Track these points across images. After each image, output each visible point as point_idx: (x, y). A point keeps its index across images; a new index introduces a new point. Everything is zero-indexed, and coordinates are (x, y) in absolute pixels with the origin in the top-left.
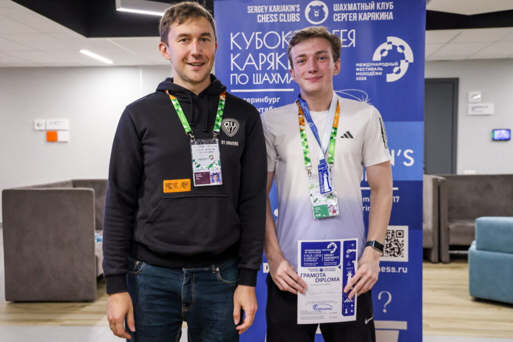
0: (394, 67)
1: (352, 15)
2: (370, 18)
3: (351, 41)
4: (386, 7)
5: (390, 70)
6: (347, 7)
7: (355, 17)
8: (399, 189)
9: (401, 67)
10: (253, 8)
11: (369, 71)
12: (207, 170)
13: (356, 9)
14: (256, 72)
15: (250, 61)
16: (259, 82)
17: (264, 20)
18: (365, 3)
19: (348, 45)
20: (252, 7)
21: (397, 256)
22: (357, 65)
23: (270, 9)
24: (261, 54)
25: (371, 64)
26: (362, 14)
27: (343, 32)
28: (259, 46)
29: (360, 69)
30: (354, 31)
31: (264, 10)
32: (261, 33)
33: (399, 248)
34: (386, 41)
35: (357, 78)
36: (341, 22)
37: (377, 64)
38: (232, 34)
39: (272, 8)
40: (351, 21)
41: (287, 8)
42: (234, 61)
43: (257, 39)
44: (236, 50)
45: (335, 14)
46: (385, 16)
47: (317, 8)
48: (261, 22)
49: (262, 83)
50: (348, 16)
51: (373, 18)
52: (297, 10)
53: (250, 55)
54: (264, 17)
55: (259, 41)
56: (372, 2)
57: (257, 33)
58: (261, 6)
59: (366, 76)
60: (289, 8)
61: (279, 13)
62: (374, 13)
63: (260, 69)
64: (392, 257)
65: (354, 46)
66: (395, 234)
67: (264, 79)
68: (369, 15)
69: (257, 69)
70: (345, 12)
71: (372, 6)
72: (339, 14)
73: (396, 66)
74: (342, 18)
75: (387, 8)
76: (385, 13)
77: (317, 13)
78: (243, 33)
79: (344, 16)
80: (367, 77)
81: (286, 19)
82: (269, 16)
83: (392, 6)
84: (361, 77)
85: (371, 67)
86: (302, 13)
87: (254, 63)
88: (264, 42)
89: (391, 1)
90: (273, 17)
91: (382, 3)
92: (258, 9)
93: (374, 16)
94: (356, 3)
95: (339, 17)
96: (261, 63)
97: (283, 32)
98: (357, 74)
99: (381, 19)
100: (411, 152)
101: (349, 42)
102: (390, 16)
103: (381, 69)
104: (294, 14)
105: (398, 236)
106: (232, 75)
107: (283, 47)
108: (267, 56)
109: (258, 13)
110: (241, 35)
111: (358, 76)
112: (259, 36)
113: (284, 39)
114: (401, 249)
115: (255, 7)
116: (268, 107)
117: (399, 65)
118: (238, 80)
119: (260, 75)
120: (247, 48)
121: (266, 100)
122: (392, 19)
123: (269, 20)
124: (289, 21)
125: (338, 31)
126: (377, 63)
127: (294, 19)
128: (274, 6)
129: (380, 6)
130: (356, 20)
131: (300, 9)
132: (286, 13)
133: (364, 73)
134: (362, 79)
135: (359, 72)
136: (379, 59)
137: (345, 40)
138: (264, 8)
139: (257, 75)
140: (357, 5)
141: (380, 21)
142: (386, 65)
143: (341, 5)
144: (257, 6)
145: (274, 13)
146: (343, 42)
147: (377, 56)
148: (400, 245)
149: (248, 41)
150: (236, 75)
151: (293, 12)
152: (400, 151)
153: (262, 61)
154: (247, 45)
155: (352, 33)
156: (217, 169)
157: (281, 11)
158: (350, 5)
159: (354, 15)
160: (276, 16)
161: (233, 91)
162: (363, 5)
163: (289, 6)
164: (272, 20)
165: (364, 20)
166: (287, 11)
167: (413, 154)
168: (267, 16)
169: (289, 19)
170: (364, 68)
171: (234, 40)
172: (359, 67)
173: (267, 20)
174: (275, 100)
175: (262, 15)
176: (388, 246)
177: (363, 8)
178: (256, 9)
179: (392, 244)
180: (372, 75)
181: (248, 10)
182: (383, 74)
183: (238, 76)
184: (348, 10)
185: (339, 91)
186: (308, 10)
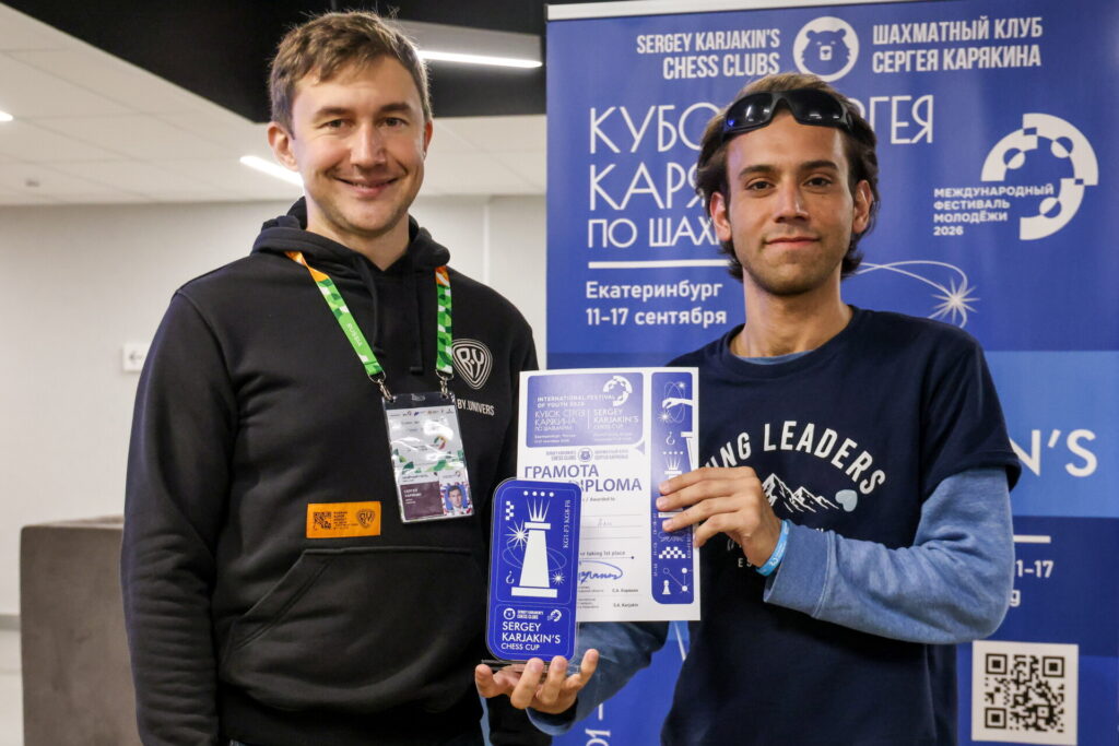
0: (1042, 197)
2: (975, 63)
3: (921, 127)
4: (1020, 31)
5: (1030, 207)
6: (911, 33)
7: (933, 62)
8: (1052, 540)
9: (1062, 198)
11: (971, 211)
12: (431, 479)
13: (937, 39)
14: (657, 213)
15: (642, 184)
16: (664, 240)
17: (680, 71)
18: (961, 20)
19: (912, 138)
20: (650, 37)
21: (1045, 730)
22: (937, 192)
23: (699, 42)
24: (670, 166)
25: (977, 192)
27: (899, 103)
28: (665, 143)
29: (947, 205)
30: (930, 98)
31: (682, 46)
32: (671, 107)
33: (1051, 708)
34: (1018, 125)
35: (937, 228)
36: (894, 73)
37: (994, 191)
38: (593, 111)
39: (704, 41)
40: (921, 73)
41: (745, 39)
42: (599, 183)
43: (662, 123)
44: (604, 155)
45: (878, 54)
46: (1019, 56)
47: (828, 37)
48: (673, 79)
49: (674, 243)
50: (914, 58)
51: (984, 62)
52: (773, 45)
53: (642, 169)
54: (680, 64)
55: (667, 132)
56: (982, 18)
57: (662, 108)
58: (673, 32)
59: (962, 223)
60: (750, 39)
61: (721, 53)
62: (987, 49)
63: (669, 205)
64: (1032, 730)
65: (930, 140)
66: (1039, 666)
67: (679, 233)
68: (973, 54)
69: (661, 206)
70: (905, 47)
71: (981, 29)
72: (888, 54)
73: (1049, 196)
74: (898, 63)
75: (1024, 35)
76: (1019, 48)
77: (826, 52)
78: (623, 110)
79: (903, 58)
80: (966, 226)
81: (742, 69)
82: (694, 62)
83: (1040, 28)
84: (948, 226)
85: (976, 198)
86: (786, 51)
87: (652, 190)
88: (680, 133)
89: (1037, 16)
90: (707, 64)
91: (1011, 21)
92: (665, 43)
93: (987, 58)
94: (937, 21)
95: (888, 62)
96: (670, 190)
98: (937, 218)
99: (1006, 65)
100: (1090, 435)
101: (914, 129)
102: (1034, 57)
103: (1006, 205)
104: (764, 55)
105: (1048, 672)
106: (591, 222)
108: (687, 169)
109: (666, 55)
110: (617, 113)
111: (940, 224)
112: (668, 116)
114: (1056, 711)
115: (658, 37)
116: (689, 309)
117: (1056, 194)
118: (608, 234)
119: (669, 221)
120: (634, 149)
121: (684, 290)
122: (1039, 64)
123: (694, 71)
124: (749, 74)
125: (886, 99)
126: (994, 189)
127: (762, 68)
128: (710, 35)
129: (1005, 28)
130: (936, 68)
131: (781, 42)
132: (742, 52)
133: (958, 215)
134: (952, 233)
135: (943, 212)
136: (1000, 177)
137: (905, 124)
138: (681, 39)
140: (939, 29)
141: (1002, 69)
142: (1020, 192)
143: (895, 27)
144: (664, 34)
145: (709, 53)
146: (899, 129)
147: (994, 168)
148: (1054, 697)
149: (638, 130)
150: (604, 222)
151: (760, 50)
152: (1056, 434)
153: (674, 185)
154: (632, 140)
155: (926, 103)
156: (458, 474)
157: (727, 47)
158: (920, 27)
159: (929, 56)
160: (713, 60)
161: (593, 265)
162: (955, 27)
163: (749, 32)
164: (702, 71)
165: (957, 67)
166: (743, 47)
167: (1093, 441)
168: (689, 63)
169: (750, 69)
170: (956, 202)
171: (600, 126)
172: (943, 199)
173: (689, 72)
174: (709, 290)
175: (677, 59)
176: (1020, 700)
177: (955, 34)
178: (661, 44)
179: (1032, 694)
180: (977, 221)
181: (639, 46)
182: (1009, 216)
183: (609, 225)
184: (915, 41)
185: (884, 266)
186: (801, 43)
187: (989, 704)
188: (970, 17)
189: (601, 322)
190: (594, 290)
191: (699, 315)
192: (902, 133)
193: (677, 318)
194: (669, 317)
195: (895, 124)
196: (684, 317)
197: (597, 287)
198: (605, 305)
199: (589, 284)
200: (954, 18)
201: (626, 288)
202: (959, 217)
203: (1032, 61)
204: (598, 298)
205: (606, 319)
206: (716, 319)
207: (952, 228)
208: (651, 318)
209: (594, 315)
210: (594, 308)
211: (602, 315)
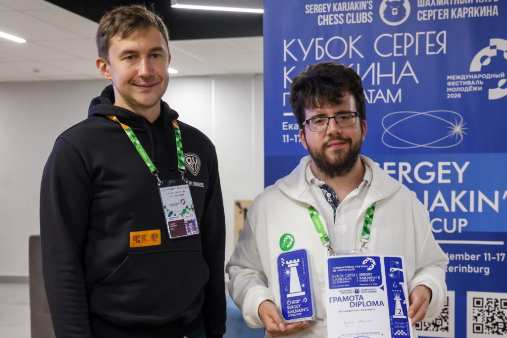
0: (499, 79)
1: (442, 12)
2: (467, 15)
3: (441, 46)
5: (493, 84)
6: (436, 1)
7: (446, 14)
8: (505, 243)
10: (313, 7)
11: (464, 86)
17: (326, 22)
19: (436, 52)
20: (311, 5)
21: (502, 334)
22: (448, 77)
23: (335, 7)
26: (456, 9)
27: (430, 35)
28: (319, 56)
29: (453, 84)
30: (445, 32)
31: (326, 9)
32: (322, 39)
33: (505, 323)
34: (488, 45)
35: (449, 95)
36: (428, 21)
37: (476, 77)
38: (285, 41)
39: (337, 7)
40: (441, 20)
41: (356, 6)
42: (289, 75)
43: (317, 47)
44: (290, 61)
45: (420, 11)
46: (488, 11)
47: (396, 4)
48: (323, 25)
50: (437, 13)
51: (471, 14)
52: (370, 8)
54: (326, 18)
55: (320, 50)
57: (317, 39)
58: (322, 4)
59: (460, 92)
60: (359, 5)
61: (345, 13)
62: (472, 8)
64: (496, 334)
65: (445, 52)
66: (499, 304)
68: (466, 11)
70: (433, 8)
72: (424, 11)
73: (503, 78)
74: (429, 15)
75: (490, 1)
76: (488, 7)
77: (395, 11)
78: (299, 40)
79: (432, 13)
80: (462, 93)
81: (355, 20)
82: (332, 17)
84: (454, 93)
85: (467, 80)
86: (376, 10)
88: (325, 50)
90: (338, 18)
92: (318, 8)
93: (472, 12)
95: (424, 15)
97: (351, 37)
98: (448, 89)
99: (481, 15)
101: (437, 47)
102: (494, 11)
103: (482, 83)
104: (366, 13)
105: (503, 306)
106: (285, 94)
107: (351, 57)
109: (319, 14)
110: (296, 43)
111: (450, 93)
112: (320, 43)
113: (351, 46)
115: (315, 5)
117: (505, 77)
120: (304, 59)
122: (497, 14)
123: (332, 22)
124: (359, 22)
125: (423, 33)
126: (476, 75)
127: (365, 19)
128: (340, 4)
130: (447, 18)
131: (373, 7)
132: (355, 12)
134: (456, 97)
135: (451, 87)
136: (479, 70)
137: (433, 45)
138: (326, 6)
141: (480, 17)
142: (488, 76)
144: (318, 4)
145: (339, 12)
146: (430, 47)
147: (476, 65)
149: (306, 50)
151: (363, 11)
152: (506, 193)
154: (304, 55)
155: (442, 35)
157: (348, 10)
159: (444, 12)
160: (341, 16)
161: (285, 114)
163: (358, 2)
164: (336, 22)
165: (458, 17)
166: (355, 9)
168: (330, 17)
169: (359, 20)
170: (458, 82)
171: (288, 48)
172: (451, 81)
173: (330, 21)
175: (324, 16)
176: (490, 320)
177: (457, 2)
178: (316, 9)
179: (495, 317)
180: (468, 91)
181: (306, 10)
182: (483, 88)
184: (437, 5)
185: (423, 113)
186: (383, 7)
187: (475, 322)
189: (290, 141)
190: (286, 126)
192: (431, 49)
195: (428, 45)
197: (288, 124)
198: (291, 133)
199: (284, 123)
202: (459, 89)
203: (494, 13)
204: (288, 130)
205: (292, 139)
207: (456, 94)
209: (286, 138)
210: (286, 135)
211: (290, 138)
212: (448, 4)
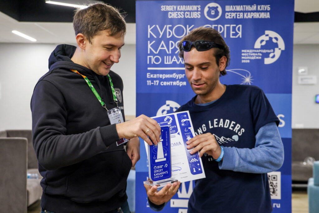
0: (270, 53)
2: (253, 17)
3: (238, 33)
4: (264, 9)
5: (267, 55)
6: (236, 8)
7: (242, 16)
9: (276, 53)
11: (251, 56)
14: (167, 55)
15: (163, 46)
16: (169, 62)
17: (173, 16)
18: (249, 5)
19: (236, 36)
20: (165, 6)
22: (243, 51)
23: (178, 8)
24: (171, 42)
25: (253, 51)
26: (247, 13)
27: (233, 27)
28: (169, 35)
29: (245, 54)
30: (241, 26)
31: (174, 9)
32: (171, 26)
34: (264, 34)
36: (231, 19)
37: (258, 51)
38: (149, 26)
39: (180, 8)
40: (238, 19)
41: (191, 8)
42: (151, 46)
43: (168, 30)
44: (152, 38)
45: (227, 13)
46: (264, 15)
47: (214, 8)
48: (171, 18)
49: (171, 63)
50: (236, 15)
51: (255, 17)
52: (199, 10)
53: (163, 42)
54: (173, 14)
55: (169, 32)
56: (255, 5)
57: (168, 26)
58: (171, 5)
60: (192, 8)
61: (185, 11)
62: (255, 13)
63: (170, 52)
66: (271, 178)
67: (173, 60)
68: (252, 14)
69: (168, 53)
70: (234, 12)
71: (254, 8)
72: (230, 13)
73: (272, 52)
74: (232, 16)
75: (265, 10)
76: (264, 13)
77: (213, 12)
78: (157, 26)
79: (234, 15)
80: (250, 60)
81: (190, 16)
82: (177, 14)
83: (269, 8)
85: (253, 53)
86: (202, 12)
87: (165, 48)
88: (173, 33)
89: (269, 5)
90: (180, 14)
91: (262, 6)
92: (169, 8)
93: (256, 15)
94: (243, 5)
95: (230, 15)
96: (171, 48)
97: (188, 26)
98: (243, 58)
99: (261, 17)
100: (283, 116)
101: (236, 34)
102: (268, 16)
103: (261, 55)
104: (196, 12)
105: (273, 179)
106: (148, 57)
108: (175, 43)
109: (169, 11)
110: (156, 27)
111: (244, 59)
112: (170, 28)
113: (188, 31)
114: (275, 190)
115: (167, 6)
116: (176, 81)
117: (274, 52)
118: (153, 60)
119: (170, 57)
120: (160, 37)
122: (269, 18)
123: (177, 16)
124: (192, 17)
125: (229, 25)
127: (196, 16)
128: (181, 6)
129: (260, 8)
130: (242, 18)
131: (201, 9)
132: (190, 11)
134: (246, 62)
135: (244, 56)
136: (259, 47)
137: (234, 32)
138: (173, 7)
139: (168, 57)
140: (243, 7)
142: (264, 51)
143: (231, 6)
144: (169, 5)
145: (181, 11)
147: (258, 45)
148: (275, 186)
149: (161, 31)
150: (152, 57)
153: (172, 46)
154: (160, 35)
155: (239, 27)
157: (186, 10)
158: (238, 7)
159: (240, 14)
160: (182, 13)
161: (149, 69)
162: (247, 7)
163: (192, 6)
164: (179, 16)
165: (248, 18)
166: (190, 10)
167: (284, 118)
169: (192, 16)
170: (247, 54)
171: (151, 30)
172: (244, 53)
173: (176, 16)
174: (181, 76)
175: (172, 13)
177: (247, 9)
178: (168, 8)
180: (253, 59)
181: (162, 9)
182: (262, 58)
183: (153, 57)
184: (237, 10)
185: (229, 70)
186: (206, 9)
188: (251, 4)
190: (149, 75)
191: (179, 83)
192: (233, 35)
193: (173, 84)
194: (170, 83)
195: (232, 32)
196: (175, 83)
197: (150, 75)
198: (152, 80)
199: (148, 74)
200: (247, 4)
201: (158, 75)
202: (248, 58)
204: (150, 78)
205: (152, 83)
206: (183, 84)
207: (247, 60)
208: (165, 83)
209: (149, 82)
210: (149, 80)
211: (151, 82)
212: (242, 10)
